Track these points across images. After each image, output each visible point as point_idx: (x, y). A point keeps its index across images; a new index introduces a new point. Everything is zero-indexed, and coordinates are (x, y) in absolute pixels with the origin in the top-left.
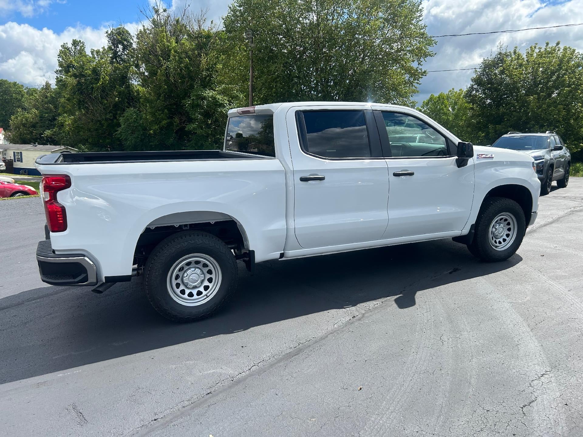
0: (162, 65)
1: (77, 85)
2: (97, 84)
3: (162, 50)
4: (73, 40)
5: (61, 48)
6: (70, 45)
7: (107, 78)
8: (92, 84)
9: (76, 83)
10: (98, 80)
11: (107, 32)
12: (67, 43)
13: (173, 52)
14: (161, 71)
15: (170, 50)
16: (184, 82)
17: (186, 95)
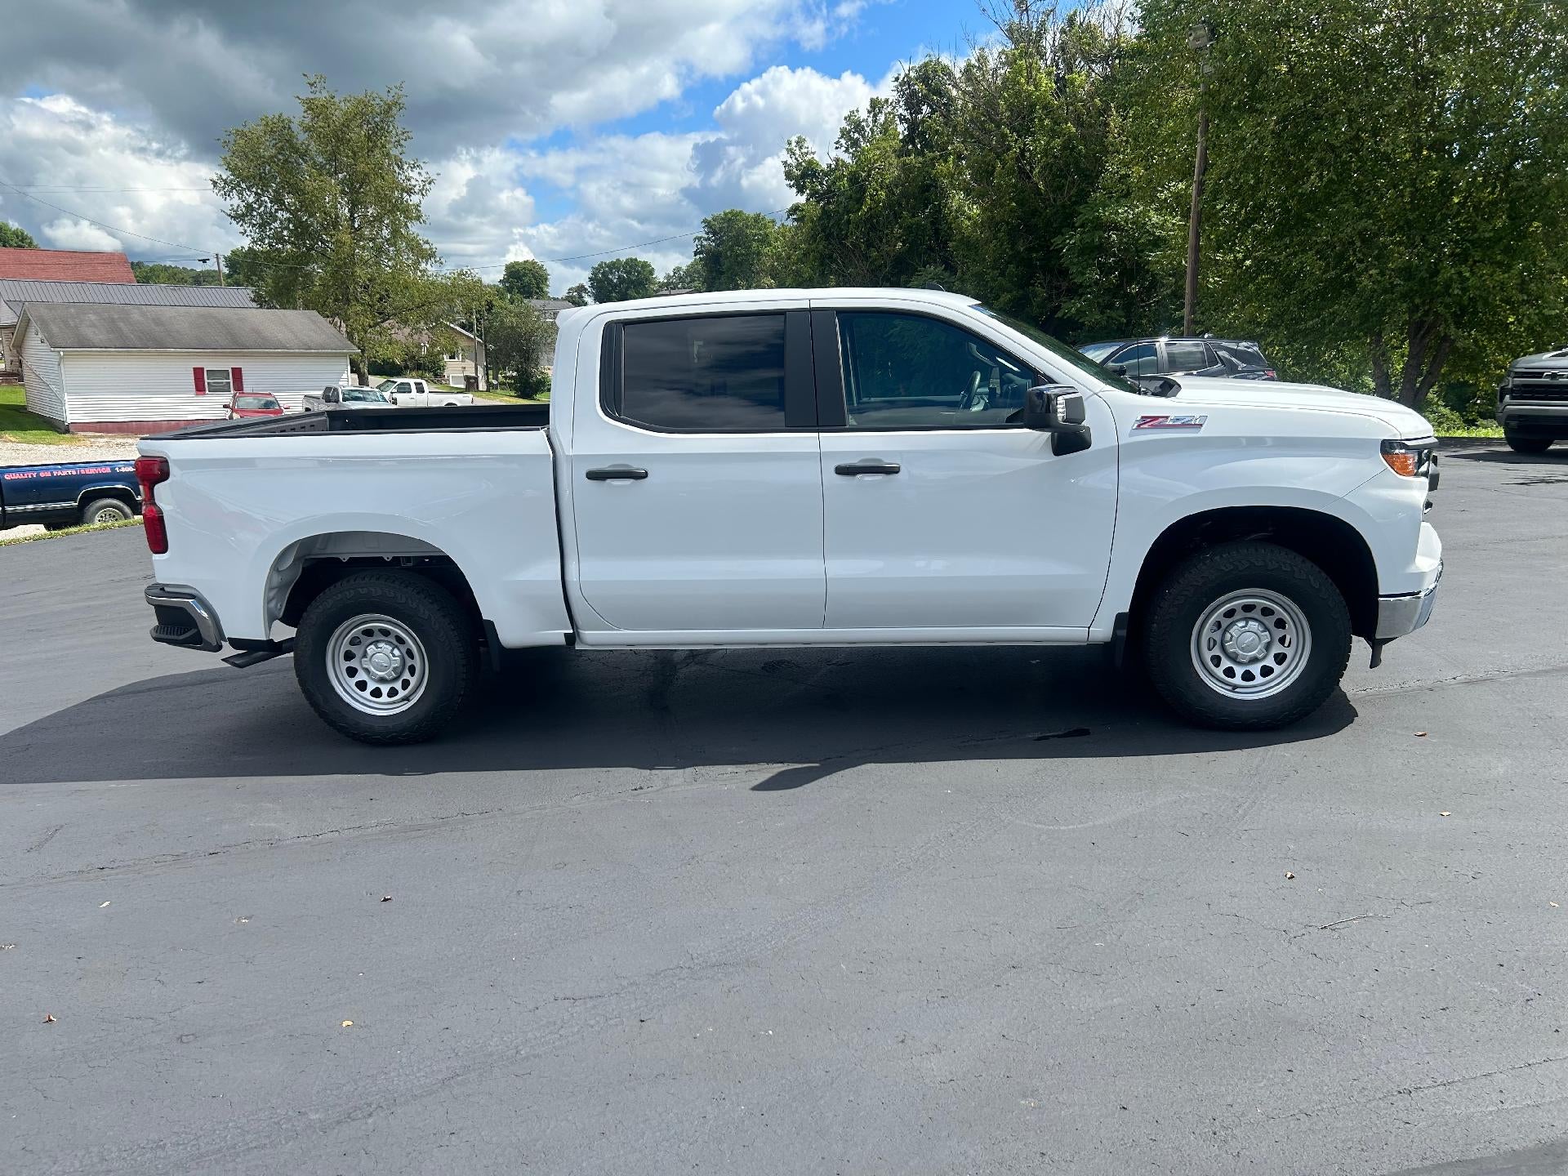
0: (1009, 148)
1: (820, 219)
2: (860, 209)
3: (1010, 108)
4: (872, 100)
5: (844, 124)
6: (863, 114)
7: (883, 194)
8: (848, 212)
9: (819, 212)
10: (860, 201)
11: (897, 79)
12: (857, 111)
13: (1039, 111)
14: (1004, 163)
15: (1032, 106)
16: (1063, 186)
17: (1066, 219)
